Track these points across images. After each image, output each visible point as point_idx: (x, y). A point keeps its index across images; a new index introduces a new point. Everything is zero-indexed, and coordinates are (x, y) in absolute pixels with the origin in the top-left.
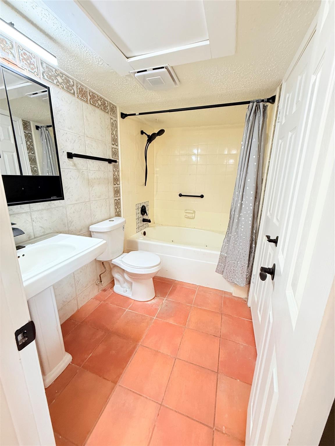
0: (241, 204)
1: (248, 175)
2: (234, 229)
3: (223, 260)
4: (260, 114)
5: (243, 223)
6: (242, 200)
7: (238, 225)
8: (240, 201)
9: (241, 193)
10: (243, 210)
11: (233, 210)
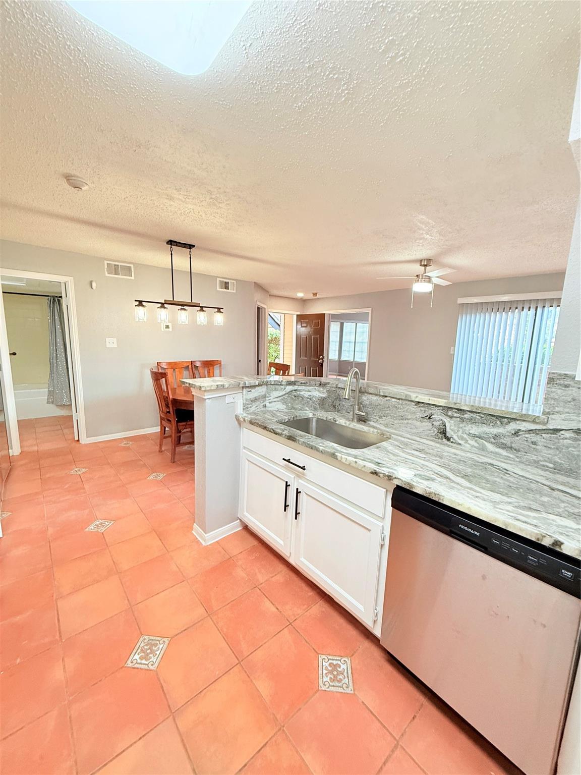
0: (57, 355)
1: (57, 337)
2: (55, 370)
3: (51, 393)
4: (56, 304)
5: (60, 365)
6: (56, 352)
7: (57, 367)
8: (55, 352)
9: (55, 348)
10: (58, 358)
11: (51, 358)
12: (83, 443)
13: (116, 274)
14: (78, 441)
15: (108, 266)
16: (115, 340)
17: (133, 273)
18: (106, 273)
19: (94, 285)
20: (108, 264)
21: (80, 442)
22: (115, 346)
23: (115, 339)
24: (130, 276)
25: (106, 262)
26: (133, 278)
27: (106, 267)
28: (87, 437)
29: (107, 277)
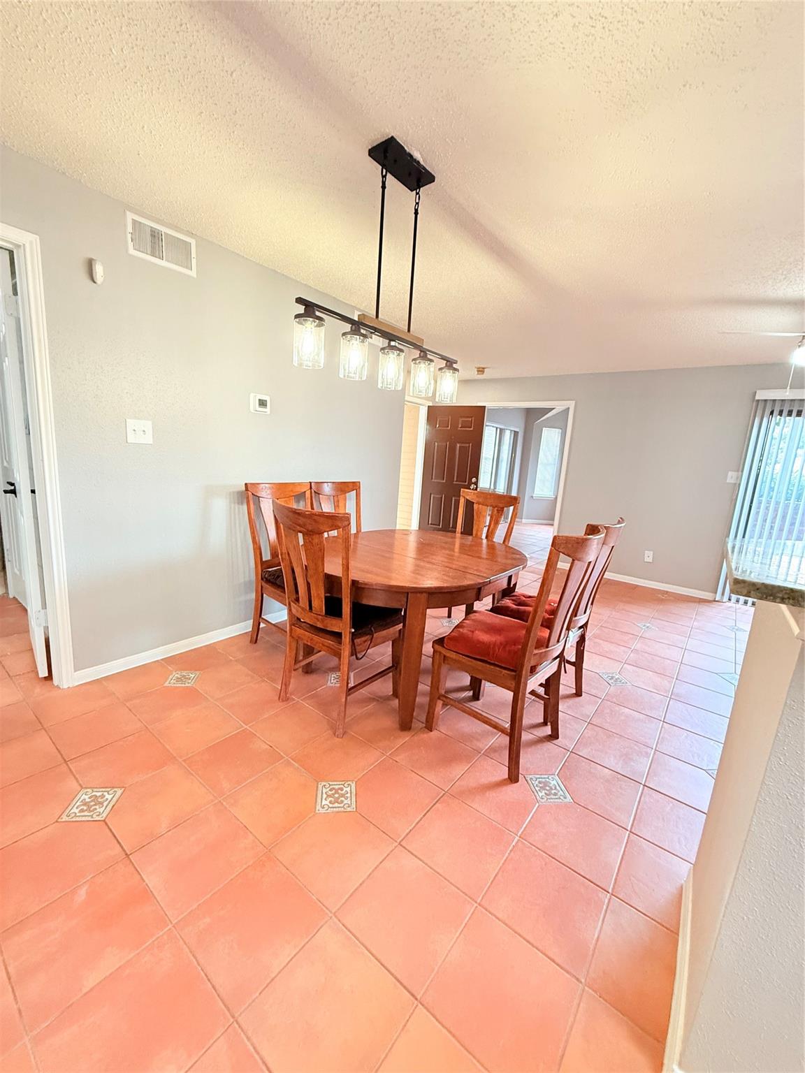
12: (65, 686)
13: (153, 255)
14: (50, 677)
15: (134, 228)
16: (148, 426)
17: (194, 261)
18: (130, 245)
19: (99, 270)
20: (134, 222)
21: (56, 680)
22: (148, 439)
23: (150, 423)
24: (187, 268)
25: (130, 216)
26: (193, 273)
27: (130, 229)
28: (75, 671)
29: (131, 255)
